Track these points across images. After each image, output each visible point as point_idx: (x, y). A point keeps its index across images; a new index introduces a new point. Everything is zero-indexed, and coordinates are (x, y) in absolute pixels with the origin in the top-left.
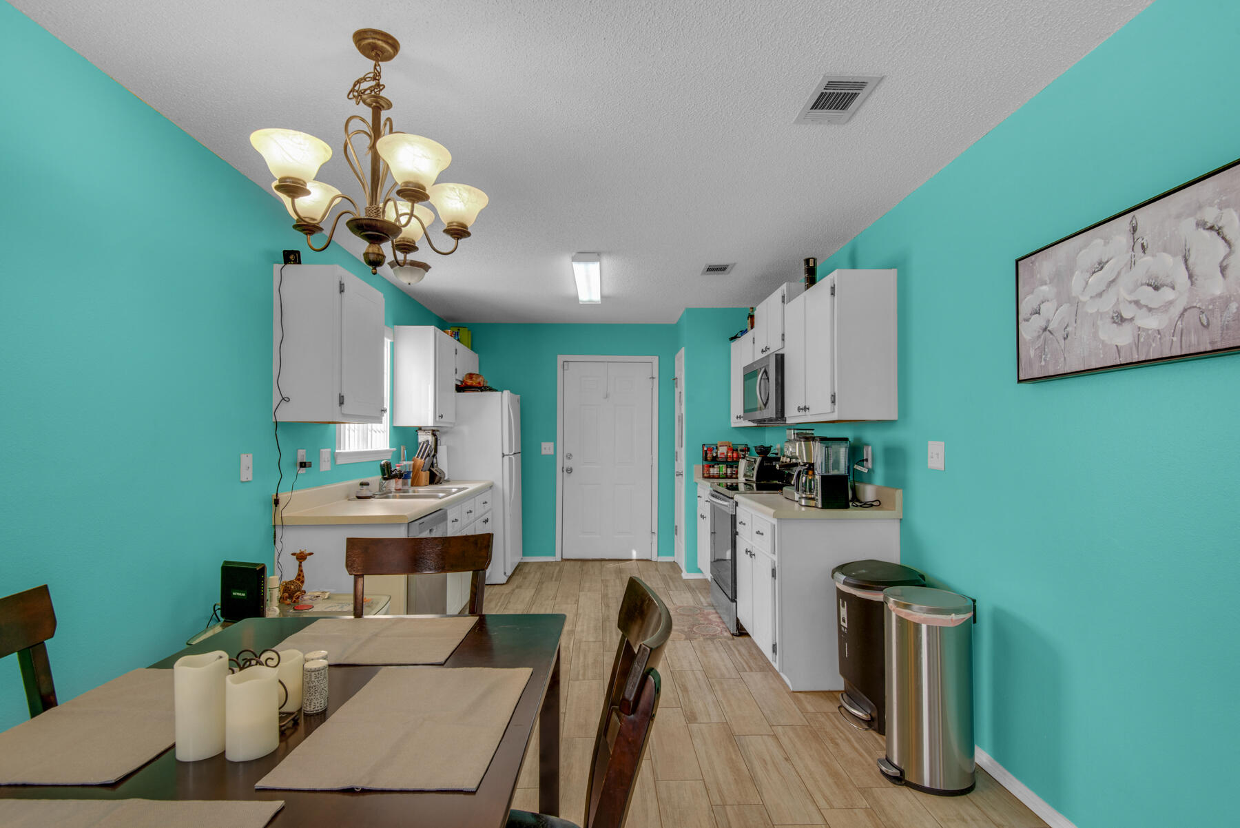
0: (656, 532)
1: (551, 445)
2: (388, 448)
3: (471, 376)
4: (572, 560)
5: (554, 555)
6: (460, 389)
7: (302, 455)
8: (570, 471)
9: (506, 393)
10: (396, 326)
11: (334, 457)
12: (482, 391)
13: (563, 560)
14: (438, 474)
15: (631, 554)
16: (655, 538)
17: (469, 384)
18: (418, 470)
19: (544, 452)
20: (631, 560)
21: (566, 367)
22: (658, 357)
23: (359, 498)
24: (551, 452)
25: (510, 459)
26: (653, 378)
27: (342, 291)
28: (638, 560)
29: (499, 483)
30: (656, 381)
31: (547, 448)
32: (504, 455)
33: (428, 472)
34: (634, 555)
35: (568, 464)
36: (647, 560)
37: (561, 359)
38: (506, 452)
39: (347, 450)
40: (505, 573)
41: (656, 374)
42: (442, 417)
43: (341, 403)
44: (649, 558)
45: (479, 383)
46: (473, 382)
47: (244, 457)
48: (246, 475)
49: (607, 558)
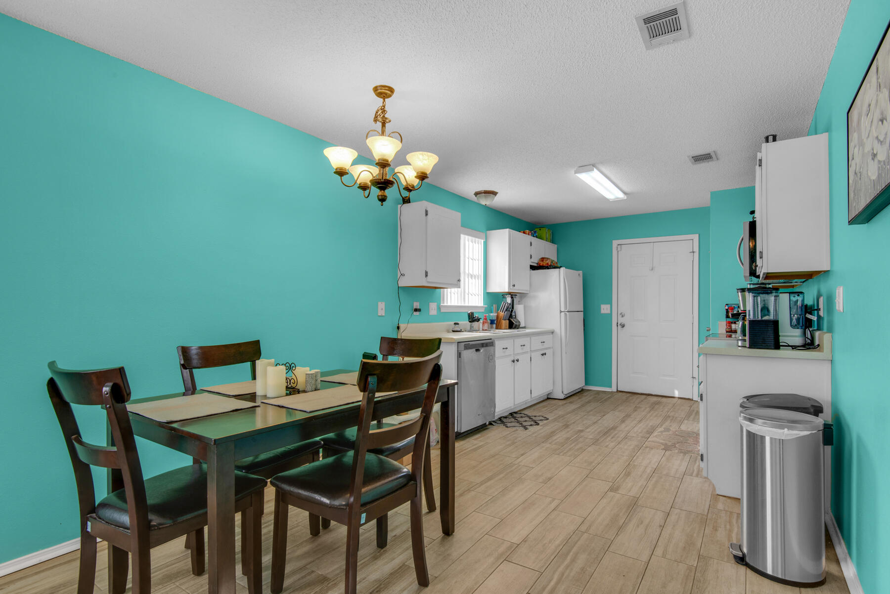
0: (697, 377)
1: (608, 306)
2: (482, 305)
3: (543, 259)
4: (625, 392)
5: (611, 387)
6: (533, 268)
7: (416, 305)
9: (562, 269)
10: (488, 231)
11: (439, 308)
12: (549, 268)
13: (618, 391)
14: (514, 322)
15: (674, 393)
16: (696, 382)
17: (541, 264)
18: (501, 319)
19: (603, 311)
20: (673, 397)
21: (619, 249)
22: (698, 235)
23: (453, 331)
24: (609, 312)
25: (566, 314)
26: (693, 252)
27: (427, 215)
28: (679, 398)
29: (557, 330)
30: (696, 255)
31: (605, 309)
32: (561, 312)
33: (508, 321)
34: (677, 394)
35: (621, 320)
36: (689, 399)
37: (615, 243)
38: (562, 310)
39: (449, 304)
40: (563, 392)
41: (696, 249)
42: (514, 286)
43: (426, 276)
44: (691, 397)
45: (548, 264)
46: (544, 263)
47: (379, 303)
48: (381, 312)
49: (653, 394)
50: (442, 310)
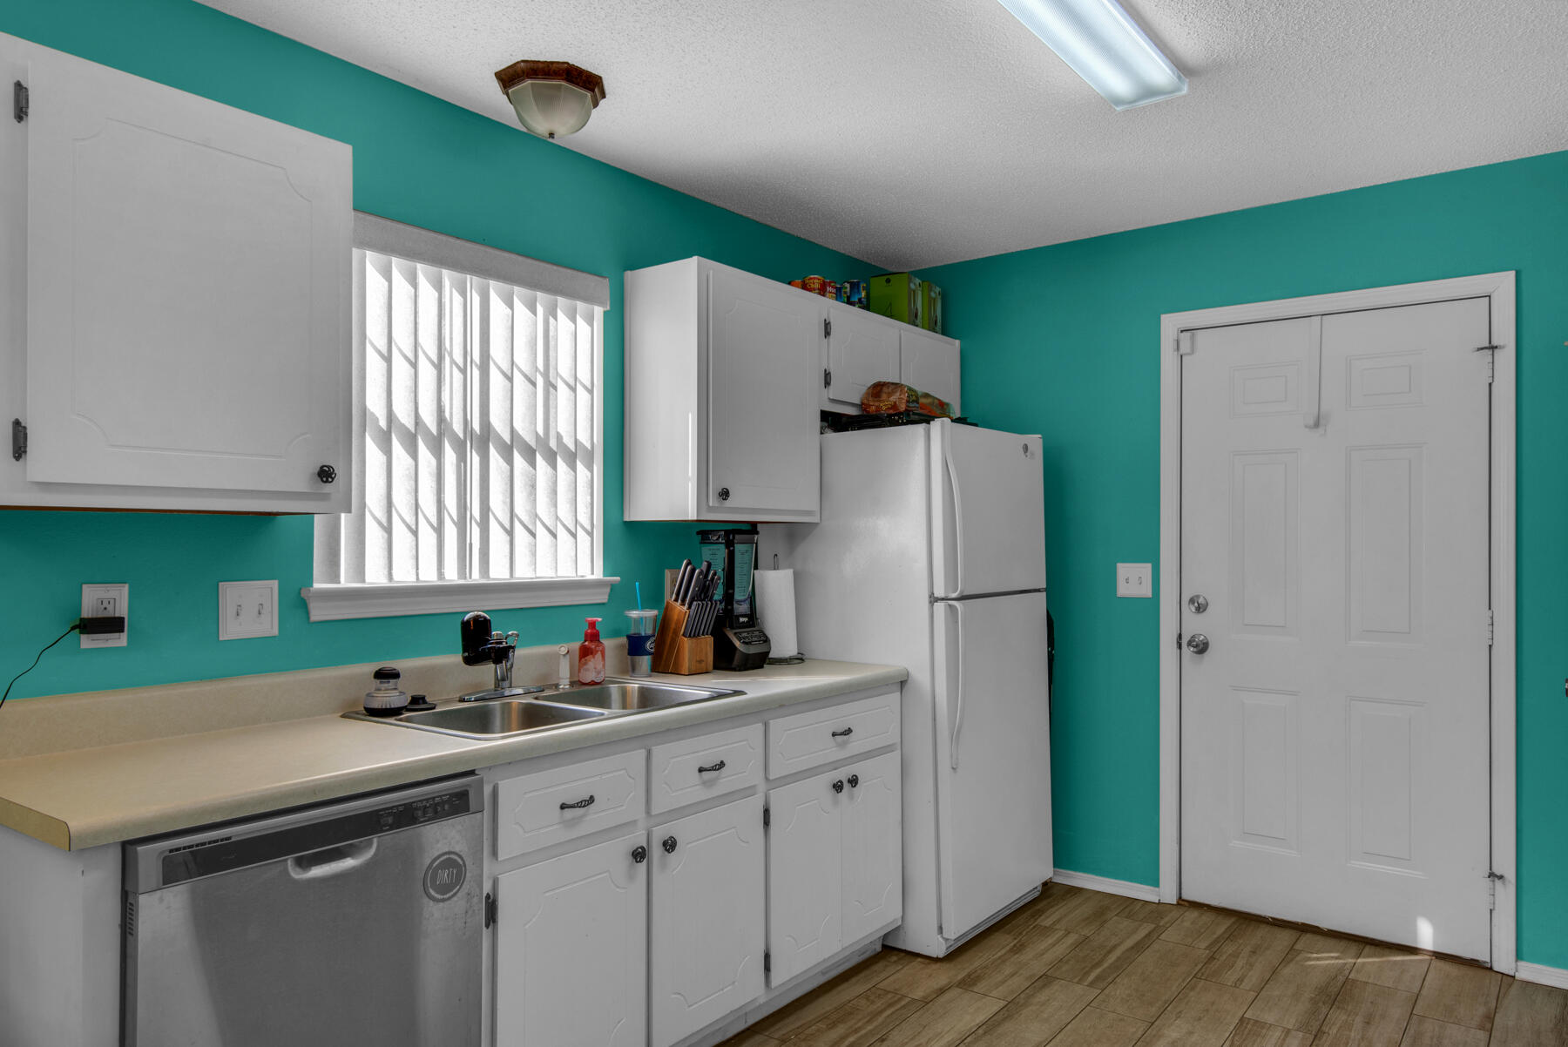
0: (1510, 875)
1: (1146, 569)
2: (598, 575)
3: (878, 389)
4: (1212, 909)
5: (1155, 882)
6: (834, 422)
7: (101, 601)
8: (1201, 648)
9: (936, 425)
10: (628, 273)
11: (297, 602)
12: (893, 424)
13: (1183, 903)
14: (737, 643)
15: (1414, 932)
16: (1506, 896)
17: (875, 408)
18: (676, 633)
19: (1123, 590)
20: (1413, 950)
21: (1185, 347)
22: (1512, 274)
24: (1146, 591)
25: (952, 609)
26: (1493, 348)
27: (21, 113)
28: (1439, 956)
29: (921, 676)
30: (1506, 360)
31: (1131, 580)
32: (933, 600)
33: (710, 640)
34: (1426, 936)
35: (1195, 625)
36: (1473, 964)
37: (1171, 324)
38: (939, 592)
40: (940, 929)
41: (1505, 335)
42: (725, 494)
43: (19, 451)
44: (1483, 956)
45: (894, 406)
46: (884, 405)
49: (1325, 924)
50: (318, 613)
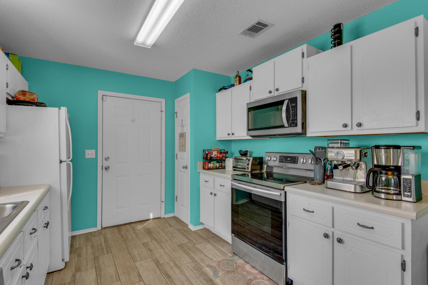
0: (164, 201)
1: (93, 151)
3: (24, 93)
4: (109, 227)
5: (97, 226)
6: (10, 102)
8: (107, 169)
12: (37, 106)
13: (102, 229)
15: (149, 216)
16: (163, 204)
17: (22, 99)
19: (87, 156)
20: (149, 220)
21: (104, 99)
22: (165, 99)
24: (94, 156)
25: (65, 164)
26: (162, 111)
28: (153, 219)
30: (164, 113)
31: (90, 154)
32: (61, 162)
34: (151, 216)
35: (106, 164)
36: (159, 218)
37: (100, 93)
38: (64, 158)
40: (63, 260)
41: (164, 109)
44: (159, 216)
45: (34, 100)
49: (133, 221)
